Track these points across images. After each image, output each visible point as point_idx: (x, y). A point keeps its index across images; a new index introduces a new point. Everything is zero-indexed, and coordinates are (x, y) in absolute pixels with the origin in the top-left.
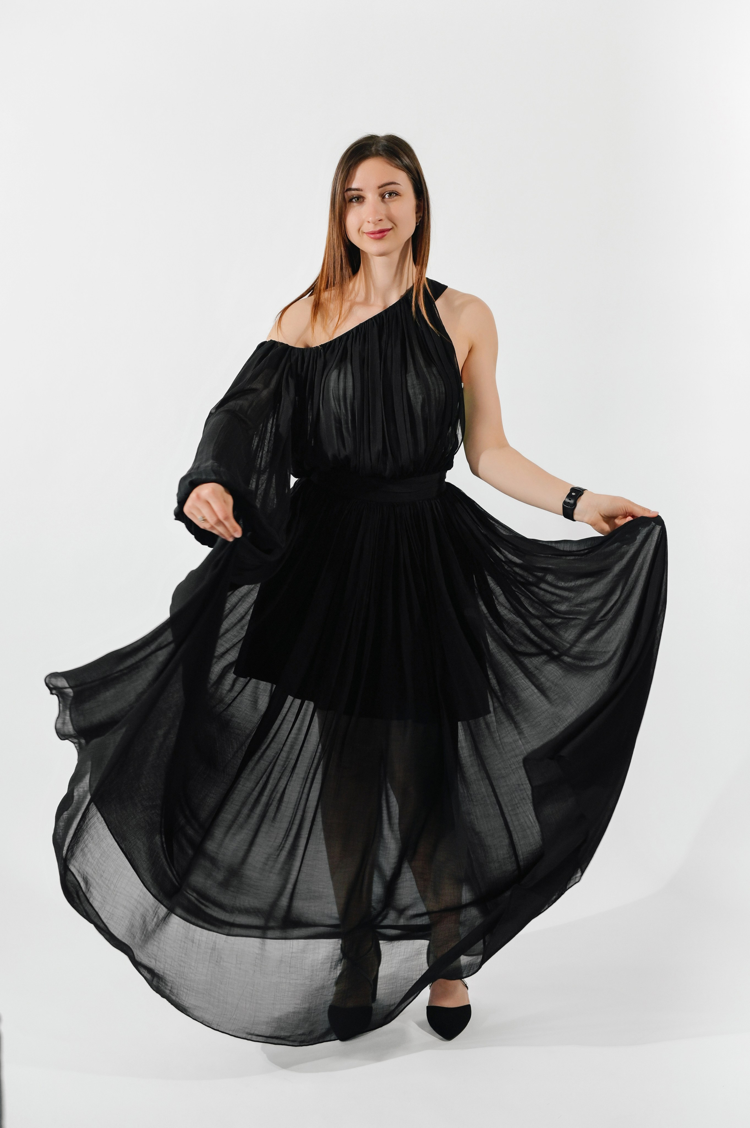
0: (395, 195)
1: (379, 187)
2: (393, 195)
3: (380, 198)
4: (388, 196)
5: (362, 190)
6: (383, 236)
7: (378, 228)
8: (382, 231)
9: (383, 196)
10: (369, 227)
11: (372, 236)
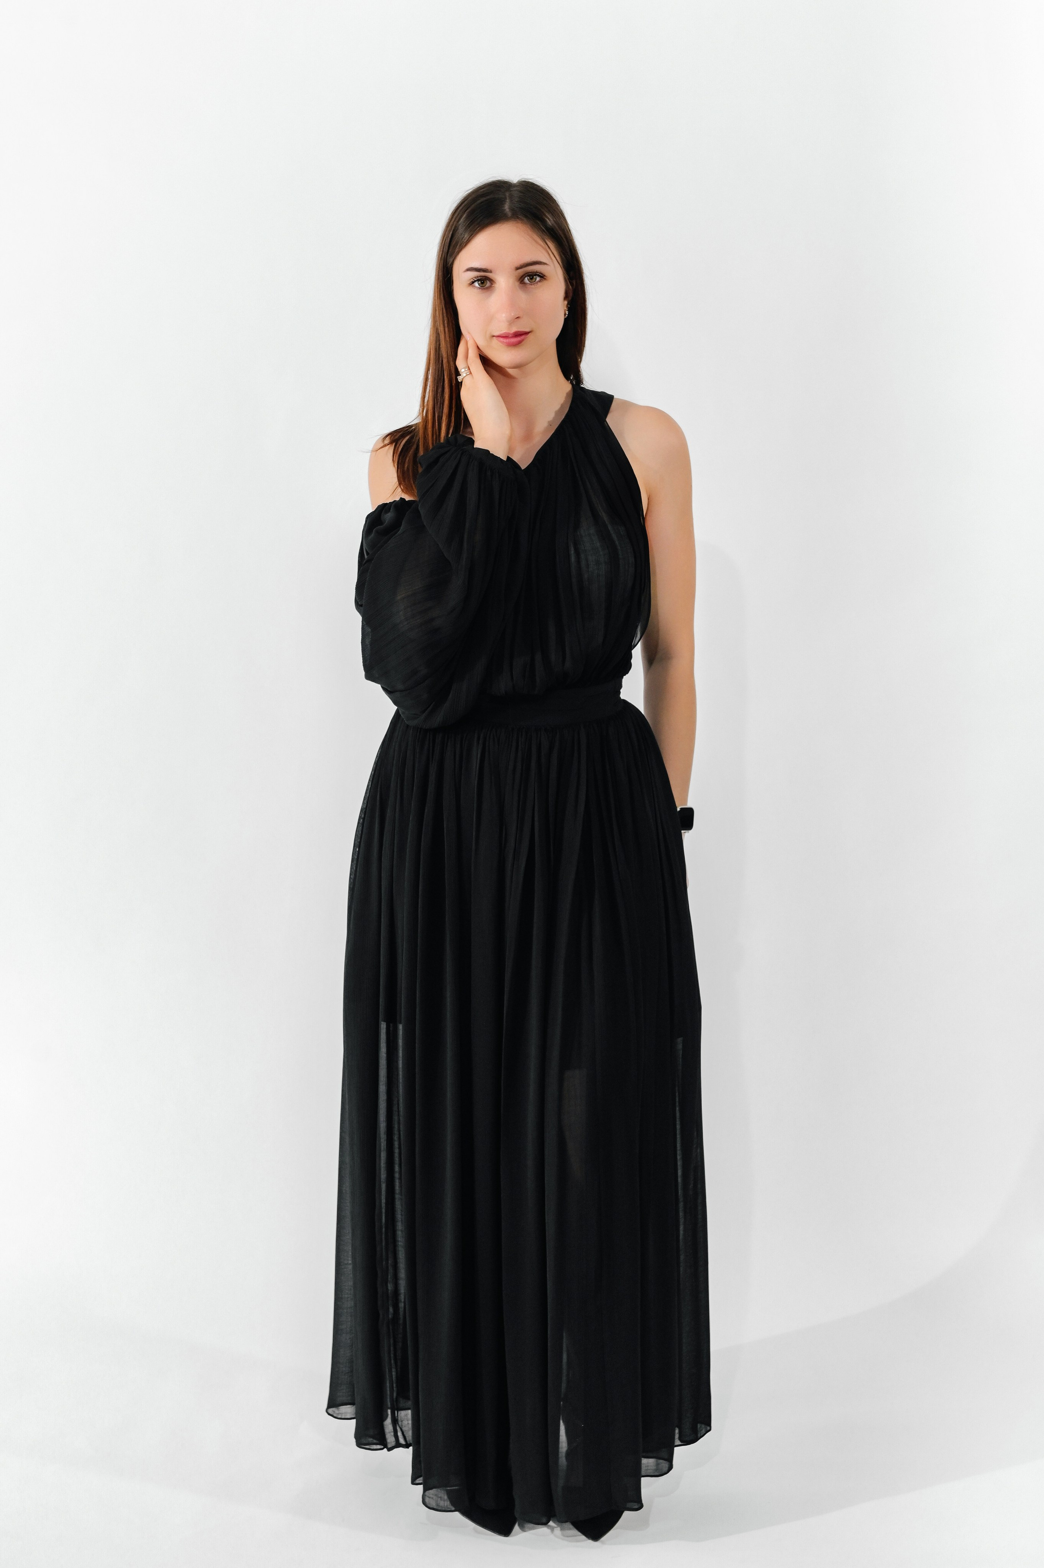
0: (538, 279)
1: (517, 269)
2: (536, 278)
3: (517, 284)
4: (528, 279)
5: (491, 272)
6: (520, 342)
7: (514, 329)
8: (518, 334)
9: (521, 280)
10: (502, 327)
11: (505, 340)
